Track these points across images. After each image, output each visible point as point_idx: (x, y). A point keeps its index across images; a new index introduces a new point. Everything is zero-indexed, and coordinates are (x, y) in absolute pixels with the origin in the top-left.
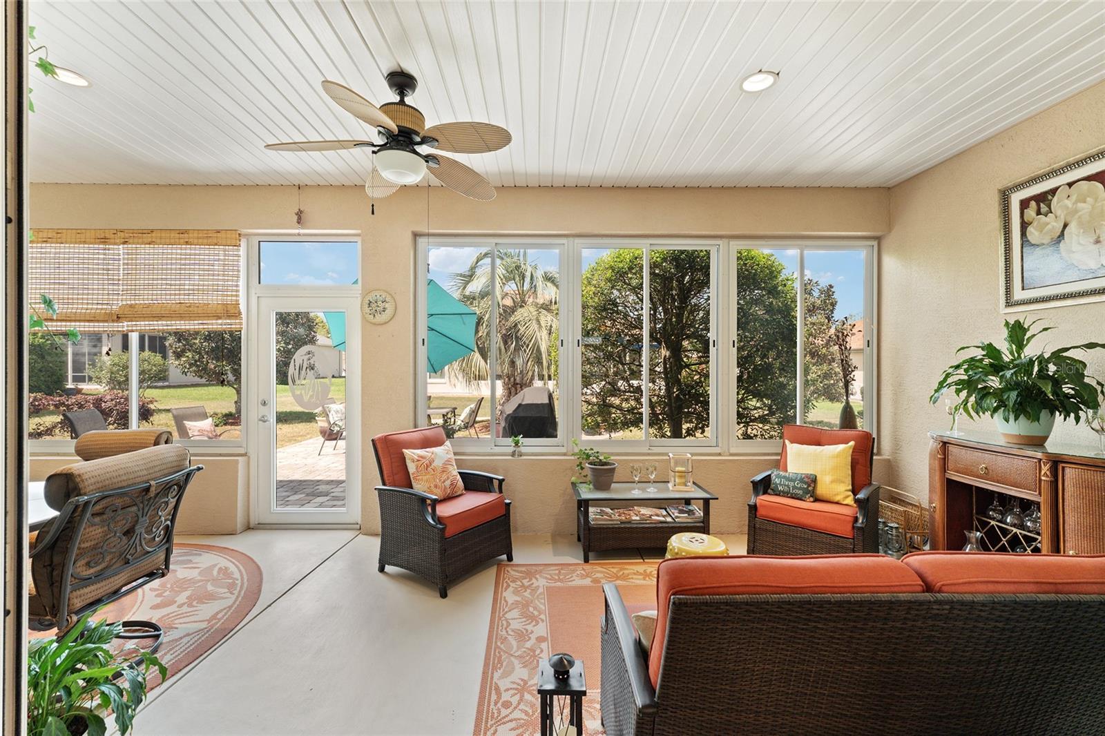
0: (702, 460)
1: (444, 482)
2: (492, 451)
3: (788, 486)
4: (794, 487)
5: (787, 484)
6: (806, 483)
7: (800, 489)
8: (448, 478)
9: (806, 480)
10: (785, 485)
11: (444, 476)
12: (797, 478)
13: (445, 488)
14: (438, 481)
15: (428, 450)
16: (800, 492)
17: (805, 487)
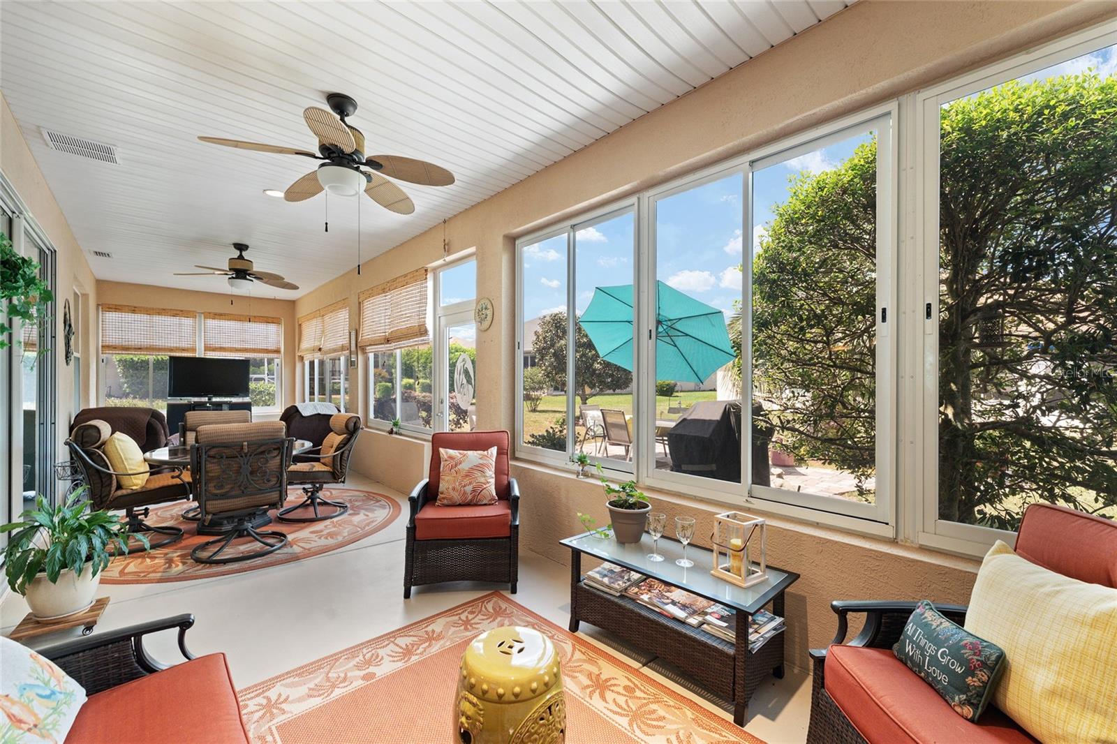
0: (829, 541)
1: (465, 486)
2: (567, 467)
3: (922, 649)
4: (934, 661)
5: (922, 644)
6: (962, 661)
7: (945, 669)
8: (470, 483)
9: (967, 653)
10: (918, 647)
11: (467, 481)
12: (947, 639)
13: (465, 493)
14: (457, 484)
15: (461, 451)
16: (944, 679)
17: (959, 670)
